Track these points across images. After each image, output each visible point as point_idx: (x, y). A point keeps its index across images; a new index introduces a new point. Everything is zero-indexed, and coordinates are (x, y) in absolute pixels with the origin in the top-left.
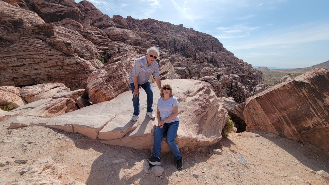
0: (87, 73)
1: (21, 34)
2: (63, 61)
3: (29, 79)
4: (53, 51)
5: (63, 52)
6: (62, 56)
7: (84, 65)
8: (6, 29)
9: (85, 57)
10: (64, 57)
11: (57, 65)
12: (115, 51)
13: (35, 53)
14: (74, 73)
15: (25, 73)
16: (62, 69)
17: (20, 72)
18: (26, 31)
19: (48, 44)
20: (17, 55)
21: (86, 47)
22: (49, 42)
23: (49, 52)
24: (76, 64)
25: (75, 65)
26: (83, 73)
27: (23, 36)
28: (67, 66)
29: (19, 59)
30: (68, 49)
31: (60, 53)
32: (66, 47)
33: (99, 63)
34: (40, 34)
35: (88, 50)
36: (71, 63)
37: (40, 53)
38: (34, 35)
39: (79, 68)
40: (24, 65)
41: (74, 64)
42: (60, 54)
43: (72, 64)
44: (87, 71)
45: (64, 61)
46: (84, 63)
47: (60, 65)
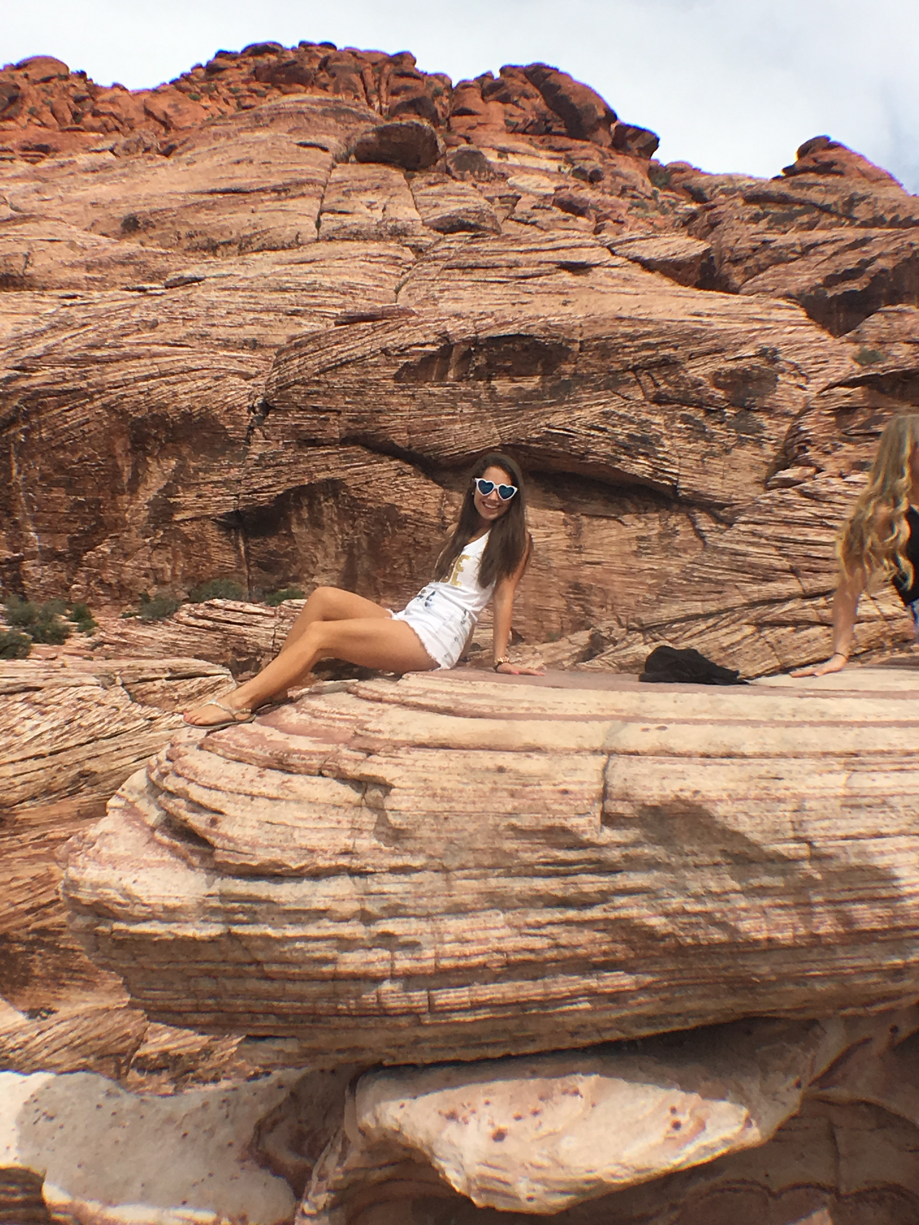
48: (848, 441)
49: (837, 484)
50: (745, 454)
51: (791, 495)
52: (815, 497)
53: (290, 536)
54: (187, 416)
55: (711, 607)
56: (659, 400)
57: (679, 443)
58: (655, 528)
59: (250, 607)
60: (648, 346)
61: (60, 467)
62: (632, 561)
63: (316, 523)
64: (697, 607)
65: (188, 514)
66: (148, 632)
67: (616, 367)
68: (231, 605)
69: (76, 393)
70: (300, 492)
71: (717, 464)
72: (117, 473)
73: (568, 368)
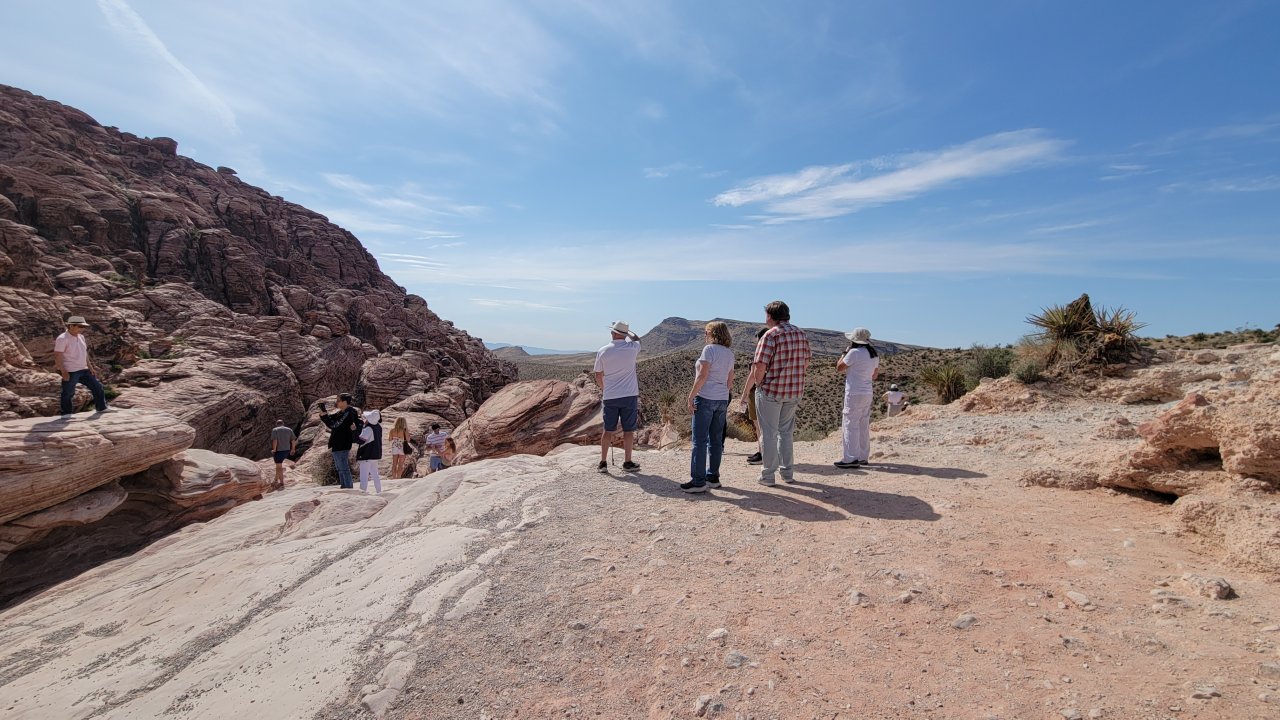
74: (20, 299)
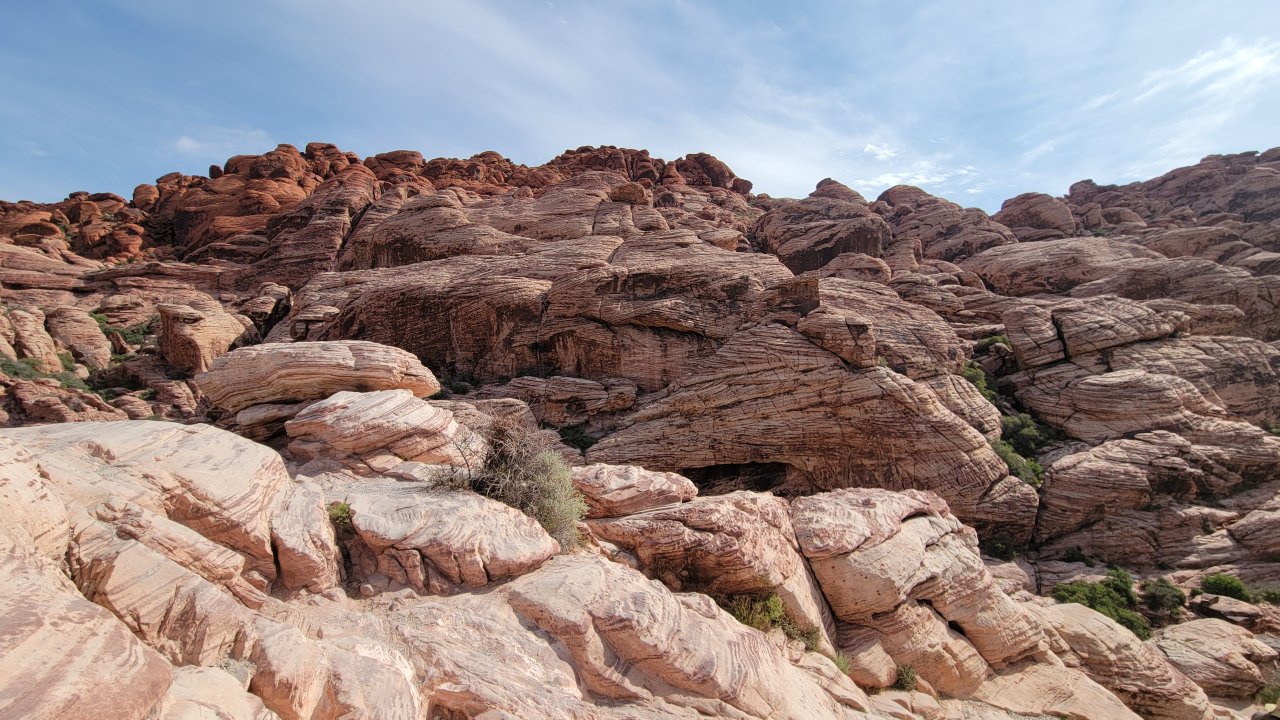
0: (920, 434)
1: (742, 316)
2: (840, 386)
3: (745, 448)
4: (814, 355)
5: (841, 358)
6: (838, 371)
7: (910, 401)
8: (715, 309)
9: (910, 371)
10: (844, 374)
11: (822, 404)
12: (1037, 337)
13: (767, 366)
14: (873, 433)
15: (739, 428)
16: (835, 415)
17: (728, 424)
18: (754, 306)
19: (800, 336)
20: (728, 377)
21: (916, 331)
22: (803, 328)
23: (803, 360)
24: (882, 398)
25: (876, 401)
26: (904, 435)
27: (746, 322)
28: (850, 405)
29: (730, 385)
30: (856, 344)
31: (832, 361)
32: (854, 338)
33: (967, 392)
34: (785, 309)
35: (922, 342)
36: (865, 393)
37: (779, 364)
38: (771, 314)
39: (889, 415)
40: (740, 402)
41: (875, 397)
42: (832, 363)
43: (869, 399)
44: (922, 427)
45: (843, 389)
46: (909, 392)
47: (829, 401)
48: (772, 311)
49: (764, 329)
50: (733, 317)
51: (746, 333)
52: (753, 334)
53: (556, 352)
54: (518, 306)
55: (710, 378)
56: (699, 297)
57: (706, 314)
58: (696, 347)
59: (538, 379)
60: (697, 276)
61: (469, 326)
62: (686, 360)
63: (565, 347)
64: (705, 378)
65: (518, 344)
66: (499, 389)
67: (684, 285)
68: (530, 378)
69: (476, 297)
70: (559, 334)
71: (721, 322)
72: (492, 329)
73: (665, 285)
74: (1216, 345)
